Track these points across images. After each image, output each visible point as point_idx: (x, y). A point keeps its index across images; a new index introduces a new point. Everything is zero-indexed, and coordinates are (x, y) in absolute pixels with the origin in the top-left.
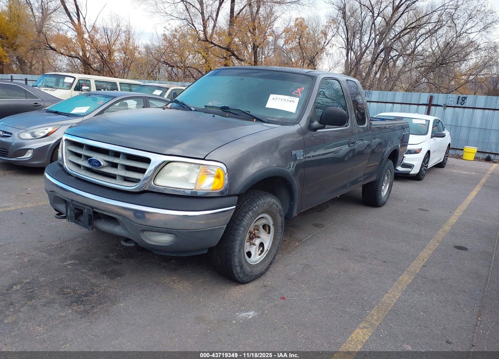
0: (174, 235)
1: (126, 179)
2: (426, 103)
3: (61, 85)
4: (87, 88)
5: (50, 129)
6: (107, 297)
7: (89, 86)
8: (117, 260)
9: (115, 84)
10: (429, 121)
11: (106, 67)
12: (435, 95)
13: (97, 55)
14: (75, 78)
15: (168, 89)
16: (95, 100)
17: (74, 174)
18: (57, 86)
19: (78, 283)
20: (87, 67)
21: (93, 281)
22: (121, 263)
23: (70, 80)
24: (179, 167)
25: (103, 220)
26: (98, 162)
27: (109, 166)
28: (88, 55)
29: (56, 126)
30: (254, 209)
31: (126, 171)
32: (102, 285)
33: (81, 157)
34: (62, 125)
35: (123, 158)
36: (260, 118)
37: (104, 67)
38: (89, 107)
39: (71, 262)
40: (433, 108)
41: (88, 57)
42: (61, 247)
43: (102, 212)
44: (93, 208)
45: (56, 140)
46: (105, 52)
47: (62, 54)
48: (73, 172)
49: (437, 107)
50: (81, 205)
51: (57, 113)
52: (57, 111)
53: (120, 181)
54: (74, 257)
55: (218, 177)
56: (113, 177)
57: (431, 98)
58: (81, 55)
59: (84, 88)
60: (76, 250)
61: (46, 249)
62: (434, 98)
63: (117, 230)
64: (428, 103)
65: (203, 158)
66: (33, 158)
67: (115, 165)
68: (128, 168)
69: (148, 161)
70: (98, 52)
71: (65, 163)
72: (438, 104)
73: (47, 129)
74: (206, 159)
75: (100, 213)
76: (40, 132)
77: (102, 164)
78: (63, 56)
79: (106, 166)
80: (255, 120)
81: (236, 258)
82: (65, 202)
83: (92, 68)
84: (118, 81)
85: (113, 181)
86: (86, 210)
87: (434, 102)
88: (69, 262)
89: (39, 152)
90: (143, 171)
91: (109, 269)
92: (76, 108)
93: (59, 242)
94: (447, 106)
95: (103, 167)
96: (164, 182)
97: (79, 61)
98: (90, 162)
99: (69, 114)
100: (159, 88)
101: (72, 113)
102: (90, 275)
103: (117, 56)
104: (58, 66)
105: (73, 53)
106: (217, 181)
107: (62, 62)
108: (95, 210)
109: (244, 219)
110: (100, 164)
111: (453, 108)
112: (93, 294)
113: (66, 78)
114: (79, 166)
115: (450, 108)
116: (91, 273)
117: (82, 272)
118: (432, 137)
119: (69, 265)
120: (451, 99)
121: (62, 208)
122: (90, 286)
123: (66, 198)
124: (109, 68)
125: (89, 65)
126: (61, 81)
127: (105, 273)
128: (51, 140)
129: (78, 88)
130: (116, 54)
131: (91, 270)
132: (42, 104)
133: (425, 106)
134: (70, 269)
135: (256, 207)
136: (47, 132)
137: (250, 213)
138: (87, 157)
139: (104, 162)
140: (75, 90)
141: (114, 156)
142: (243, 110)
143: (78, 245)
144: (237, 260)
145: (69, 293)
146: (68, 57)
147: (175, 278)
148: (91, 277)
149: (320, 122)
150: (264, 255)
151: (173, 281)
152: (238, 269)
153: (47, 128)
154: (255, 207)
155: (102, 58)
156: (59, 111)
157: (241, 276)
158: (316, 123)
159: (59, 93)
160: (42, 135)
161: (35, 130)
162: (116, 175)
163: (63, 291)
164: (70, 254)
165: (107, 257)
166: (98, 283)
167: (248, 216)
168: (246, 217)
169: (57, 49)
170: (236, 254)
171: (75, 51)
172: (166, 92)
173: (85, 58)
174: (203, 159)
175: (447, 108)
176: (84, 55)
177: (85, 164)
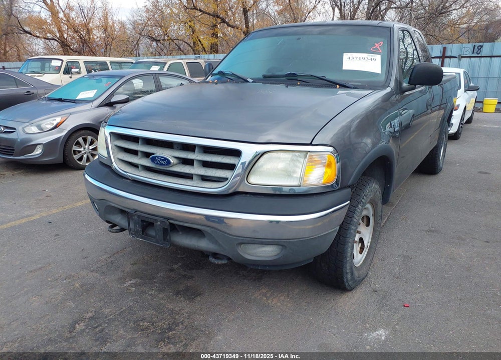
0: (280, 247)
1: (204, 179)
2: (439, 56)
3: (47, 69)
4: (77, 70)
5: (58, 120)
6: (197, 329)
7: (78, 67)
8: (185, 273)
9: (105, 63)
10: (459, 74)
11: (86, 46)
12: (449, 46)
13: (75, 35)
14: (62, 61)
15: (165, 63)
16: (100, 81)
17: (130, 176)
18: (42, 71)
19: (153, 312)
20: (66, 48)
21: (170, 306)
22: (192, 277)
23: (58, 63)
24: (279, 158)
25: (181, 233)
26: (165, 159)
27: (179, 163)
28: (65, 36)
29: (64, 116)
30: (363, 200)
31: (206, 169)
32: (183, 312)
33: (137, 155)
34: (71, 114)
35: (199, 152)
36: (343, 83)
37: (83, 47)
38: (96, 91)
39: (132, 282)
40: (447, 60)
41: (65, 38)
42: (112, 262)
43: (181, 224)
44: (168, 219)
45: (67, 131)
46: (83, 31)
47: (38, 37)
48: (128, 174)
49: (452, 59)
50: (150, 216)
51: (60, 100)
52: (59, 97)
53: (198, 182)
54: (134, 275)
55: (329, 165)
56: (189, 177)
57: (445, 49)
58: (58, 36)
59: (73, 70)
60: (132, 264)
61: (95, 267)
62: (447, 49)
63: (203, 244)
64: (441, 55)
65: (309, 142)
66: (44, 154)
67: (189, 162)
68: (206, 164)
69: (237, 153)
70: (76, 32)
71: (114, 164)
72: (452, 55)
73: (55, 120)
74: (313, 143)
75: (177, 225)
76: (48, 124)
77: (172, 161)
78: (39, 39)
79: (176, 164)
80: (338, 86)
81: (348, 265)
82: (123, 212)
83: (71, 49)
84: (108, 59)
85: (189, 182)
86: (159, 223)
87: (448, 54)
88: (130, 282)
89: (49, 147)
90: (231, 167)
91: (182, 287)
92: (81, 93)
93: (107, 256)
94: (462, 57)
95: (174, 165)
96: (260, 179)
97: (56, 43)
98: (153, 160)
99: (75, 100)
100: (156, 63)
101: (77, 98)
102: (162, 299)
103: (97, 34)
104: (34, 50)
105: (49, 35)
106: (329, 171)
107: (38, 46)
108: (171, 221)
109: (355, 215)
110: (169, 162)
111: (468, 59)
112: (177, 325)
113: (53, 61)
114: (135, 166)
115: (466, 59)
116: (161, 295)
117: (151, 295)
118: (465, 91)
119: (131, 286)
120: (466, 49)
121: (119, 219)
122: (169, 314)
123: (124, 207)
124: (89, 47)
125: (67, 46)
126: (47, 65)
127: (178, 293)
128: (62, 132)
129: (67, 71)
130: (95, 32)
131: (161, 291)
132: (35, 91)
133: (438, 59)
134: (134, 292)
135: (365, 197)
136: (55, 123)
137: (360, 207)
138: (147, 155)
139: (173, 159)
140: (64, 73)
141: (180, 150)
142: (317, 75)
143: (131, 257)
144: (348, 266)
145: (148, 328)
146: (43, 40)
147: (264, 291)
148: (164, 300)
149: (410, 83)
150: (365, 252)
151: (265, 295)
152: (349, 276)
153: (54, 118)
154: (363, 198)
155: (81, 38)
156: (63, 97)
157: (351, 283)
158: (405, 85)
159: (48, 78)
160: (50, 127)
161: (40, 123)
162: (192, 174)
163: (139, 325)
164: (126, 270)
165: (172, 270)
166: (177, 309)
167: (358, 210)
168: (356, 212)
169: (32, 33)
170: (348, 259)
171: (51, 32)
172: (164, 67)
173: (63, 40)
174: (311, 144)
175: (463, 59)
176: (62, 36)
177: (146, 162)
